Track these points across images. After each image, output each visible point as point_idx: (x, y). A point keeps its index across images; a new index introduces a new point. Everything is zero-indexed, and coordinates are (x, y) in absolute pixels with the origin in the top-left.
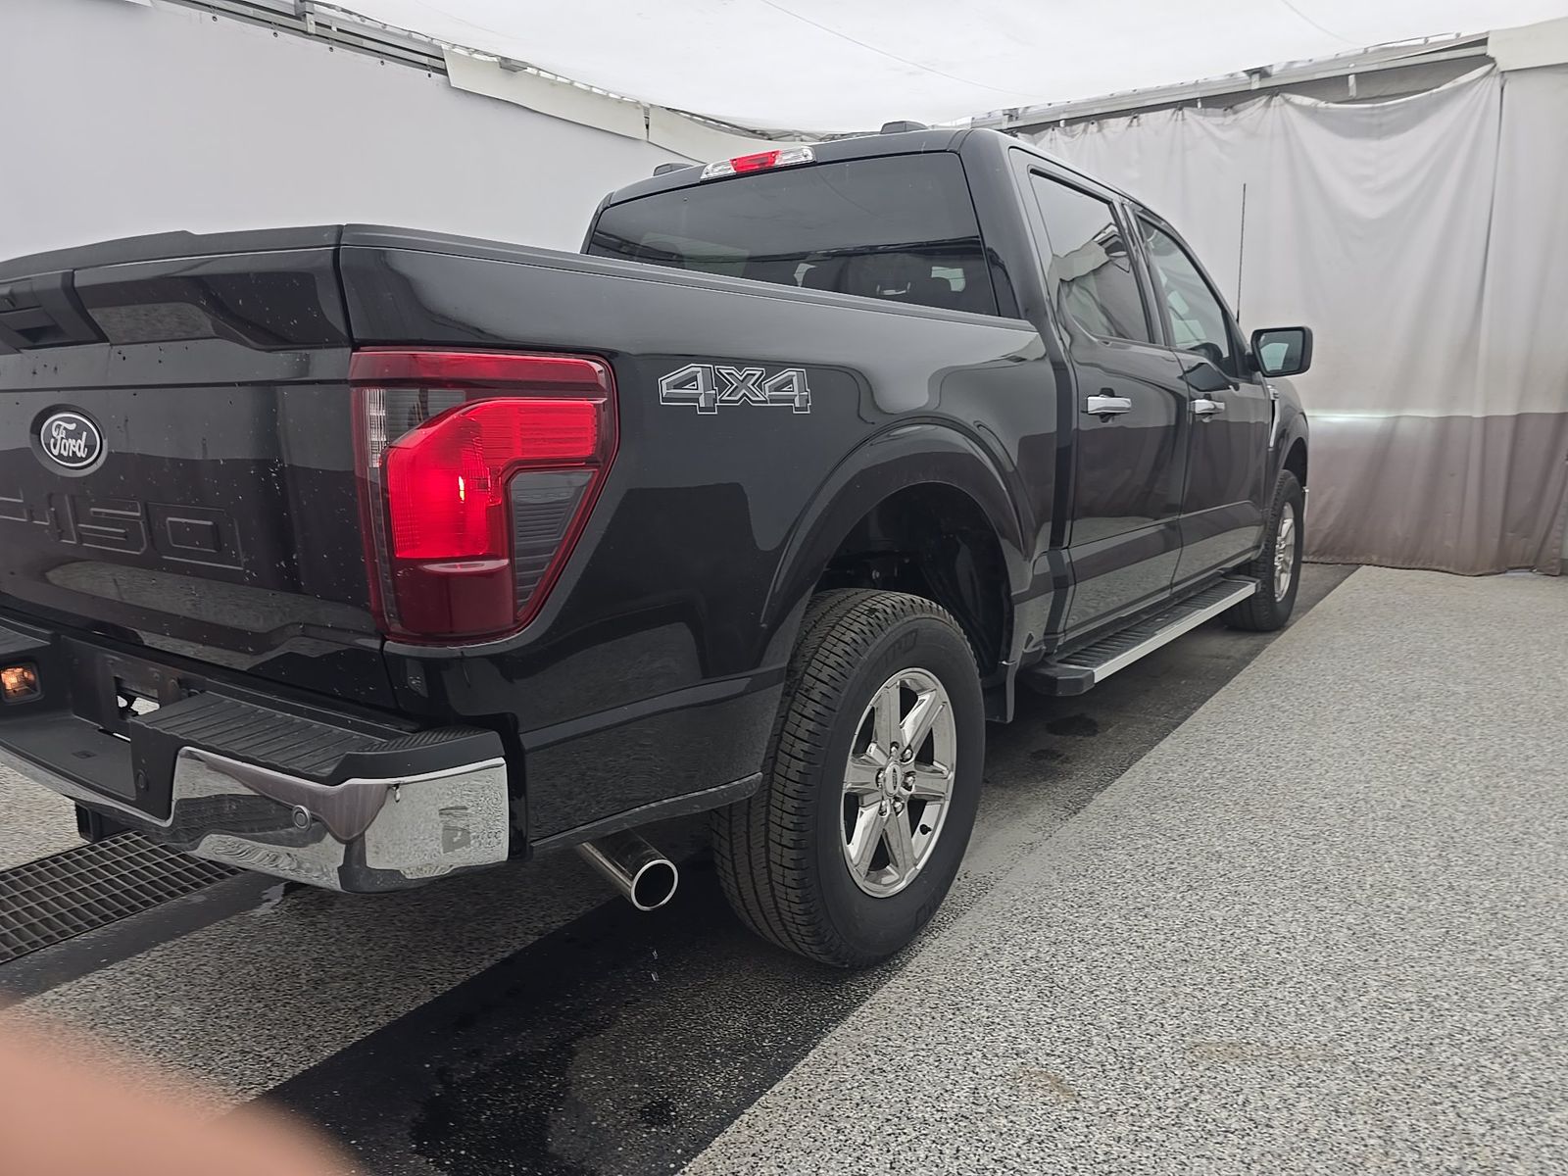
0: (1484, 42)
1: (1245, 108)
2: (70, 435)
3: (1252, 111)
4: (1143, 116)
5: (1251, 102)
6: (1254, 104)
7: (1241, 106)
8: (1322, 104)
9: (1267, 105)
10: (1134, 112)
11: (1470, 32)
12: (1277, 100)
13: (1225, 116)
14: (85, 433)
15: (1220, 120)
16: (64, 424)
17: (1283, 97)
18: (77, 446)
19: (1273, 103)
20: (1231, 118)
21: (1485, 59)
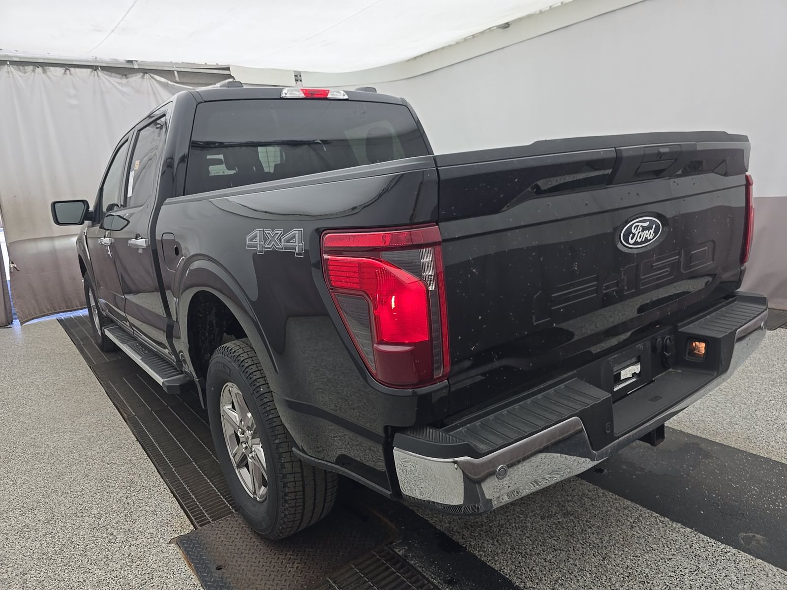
0: (228, 69)
1: (132, 77)
2: (644, 229)
3: (136, 79)
4: (72, 69)
5: (135, 75)
6: (136, 76)
7: (130, 75)
8: (170, 82)
9: (143, 77)
10: (67, 66)
11: (223, 63)
12: (147, 76)
13: (121, 78)
14: (654, 226)
15: (119, 80)
16: (640, 224)
17: (150, 75)
18: (649, 234)
19: (145, 77)
20: (124, 81)
21: (230, 76)
